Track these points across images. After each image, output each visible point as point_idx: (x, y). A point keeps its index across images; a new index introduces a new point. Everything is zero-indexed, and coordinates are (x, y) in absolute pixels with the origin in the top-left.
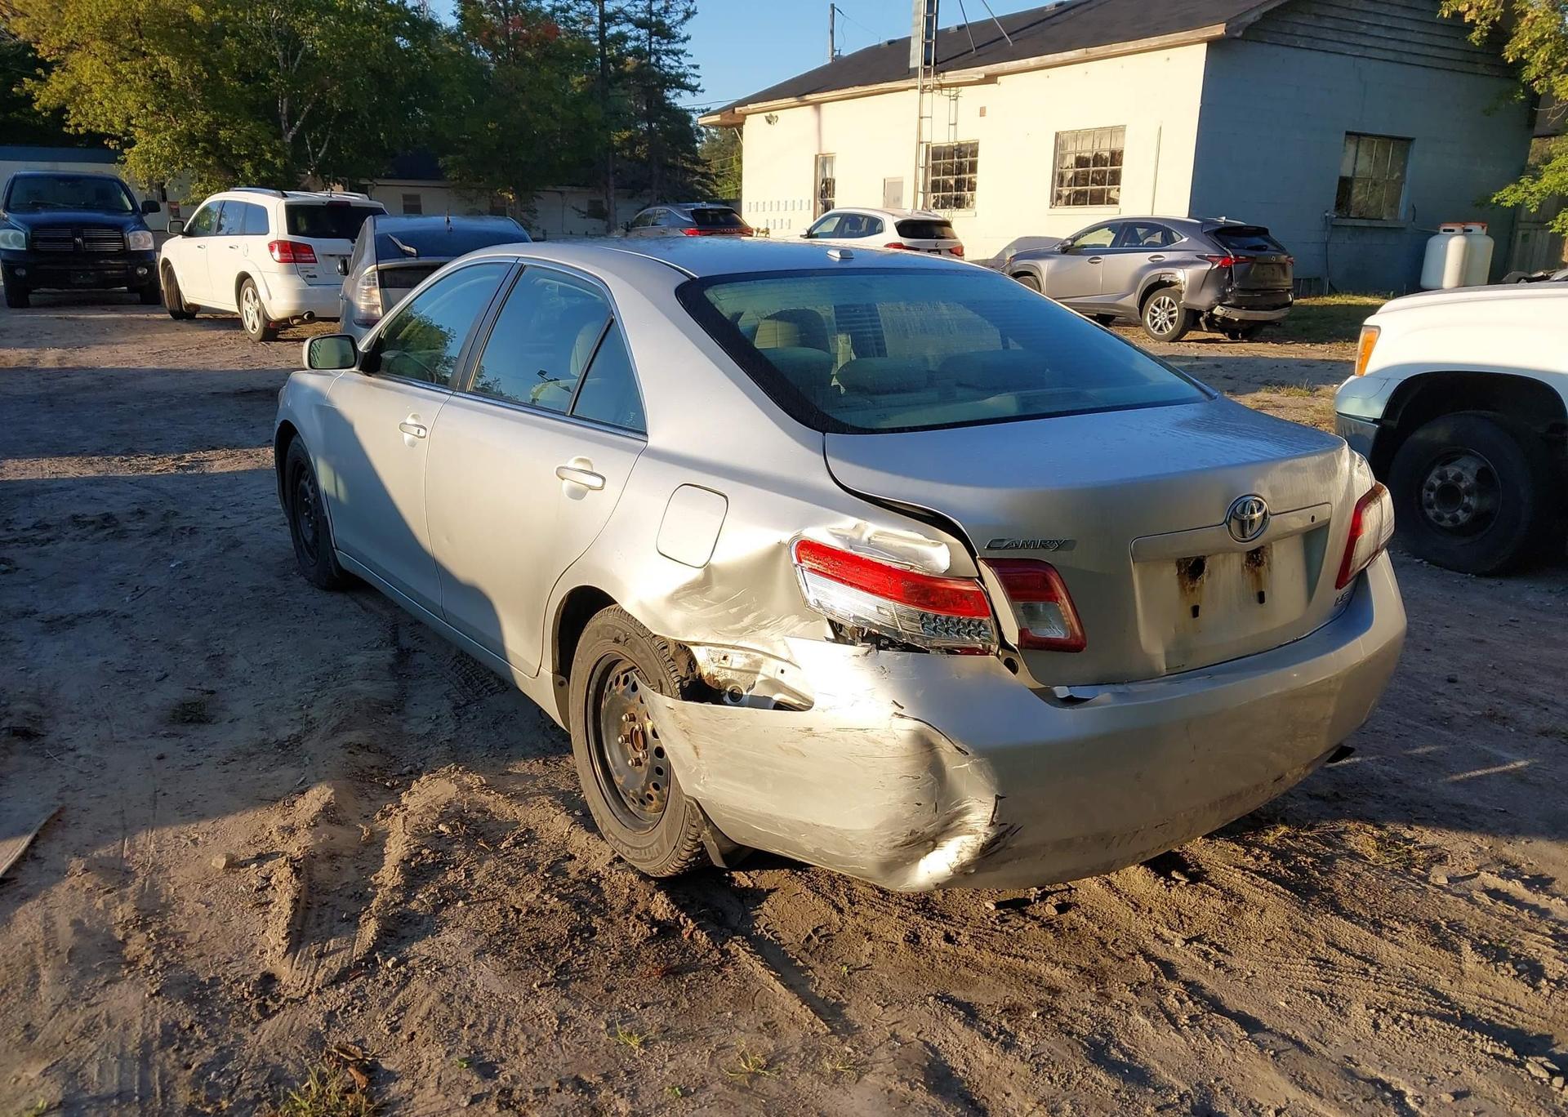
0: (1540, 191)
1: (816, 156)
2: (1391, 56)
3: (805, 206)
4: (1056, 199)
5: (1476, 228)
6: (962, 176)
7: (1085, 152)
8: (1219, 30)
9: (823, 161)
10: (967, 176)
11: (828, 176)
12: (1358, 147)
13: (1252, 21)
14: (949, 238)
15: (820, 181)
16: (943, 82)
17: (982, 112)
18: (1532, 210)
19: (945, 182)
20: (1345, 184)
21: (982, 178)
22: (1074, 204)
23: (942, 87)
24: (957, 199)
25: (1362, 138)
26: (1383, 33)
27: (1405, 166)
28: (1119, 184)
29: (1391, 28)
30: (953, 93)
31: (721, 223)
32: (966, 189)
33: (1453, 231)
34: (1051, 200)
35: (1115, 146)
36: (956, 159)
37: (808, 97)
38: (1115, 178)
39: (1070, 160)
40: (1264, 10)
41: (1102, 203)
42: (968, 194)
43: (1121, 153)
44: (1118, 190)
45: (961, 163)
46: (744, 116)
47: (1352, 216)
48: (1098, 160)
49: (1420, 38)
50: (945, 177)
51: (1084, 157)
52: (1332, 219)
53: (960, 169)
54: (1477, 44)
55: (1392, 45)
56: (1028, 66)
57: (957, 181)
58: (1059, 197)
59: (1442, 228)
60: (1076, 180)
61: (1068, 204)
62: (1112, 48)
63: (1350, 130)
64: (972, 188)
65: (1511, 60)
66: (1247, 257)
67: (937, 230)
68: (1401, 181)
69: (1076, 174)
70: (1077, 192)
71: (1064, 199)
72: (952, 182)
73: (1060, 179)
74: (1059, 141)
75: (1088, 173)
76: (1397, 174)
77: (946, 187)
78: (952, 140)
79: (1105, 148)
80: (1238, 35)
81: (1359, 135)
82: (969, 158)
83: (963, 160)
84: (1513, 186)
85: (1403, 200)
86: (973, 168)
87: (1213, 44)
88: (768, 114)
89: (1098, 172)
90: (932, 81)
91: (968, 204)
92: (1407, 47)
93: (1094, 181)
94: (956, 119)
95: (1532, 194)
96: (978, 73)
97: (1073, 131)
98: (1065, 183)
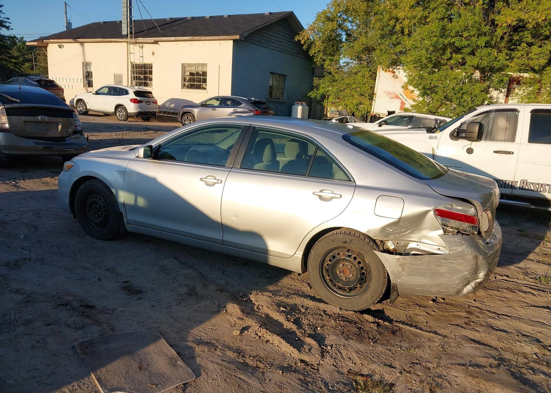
0: (319, 93)
1: (83, 62)
2: (280, 50)
3: (79, 81)
4: (184, 86)
5: (304, 103)
6: (146, 75)
7: (193, 71)
8: (237, 37)
9: (86, 65)
10: (148, 75)
11: (88, 70)
12: (273, 76)
13: (246, 35)
14: (152, 98)
15: (85, 72)
16: (137, 41)
17: (153, 54)
18: (318, 99)
19: (139, 77)
20: (271, 87)
21: (154, 76)
22: (190, 88)
23: (136, 43)
24: (144, 83)
25: (274, 74)
26: (278, 43)
27: (285, 84)
28: (206, 83)
29: (279, 41)
30: (141, 46)
31: (49, 86)
32: (148, 80)
33: (299, 104)
34: (182, 86)
35: (204, 70)
36: (143, 69)
37: (79, 40)
38: (205, 81)
39: (188, 73)
40: (249, 32)
41: (200, 89)
42: (149, 82)
43: (206, 73)
44: (206, 85)
45: (146, 71)
46: (48, 44)
47: (273, 98)
48: (198, 74)
49: (287, 45)
50: (139, 75)
51: (192, 73)
52: (268, 99)
53: (145, 73)
54: (305, 50)
55: (280, 47)
56: (170, 40)
57: (144, 77)
58: (184, 85)
59: (296, 103)
60: (190, 80)
61: (188, 88)
62: (201, 38)
63: (272, 72)
64: (151, 80)
65: (311, 55)
66: (264, 111)
67: (146, 95)
68: (284, 88)
69: (190, 78)
70: (191, 84)
71: (186, 86)
72: (142, 77)
73: (184, 79)
74: (184, 67)
75: (195, 78)
76: (283, 86)
77: (140, 79)
78: (141, 62)
79: (200, 70)
80: (243, 39)
81: (273, 73)
82: (148, 69)
83: (146, 70)
84: (312, 92)
85: (285, 93)
86: (151, 73)
87: (235, 41)
88: (59, 44)
89: (198, 78)
90: (133, 40)
91: (149, 85)
92: (284, 48)
93: (197, 81)
94: (143, 55)
95: (318, 94)
96: (151, 40)
97: (188, 64)
98: (186, 81)
